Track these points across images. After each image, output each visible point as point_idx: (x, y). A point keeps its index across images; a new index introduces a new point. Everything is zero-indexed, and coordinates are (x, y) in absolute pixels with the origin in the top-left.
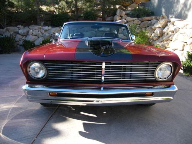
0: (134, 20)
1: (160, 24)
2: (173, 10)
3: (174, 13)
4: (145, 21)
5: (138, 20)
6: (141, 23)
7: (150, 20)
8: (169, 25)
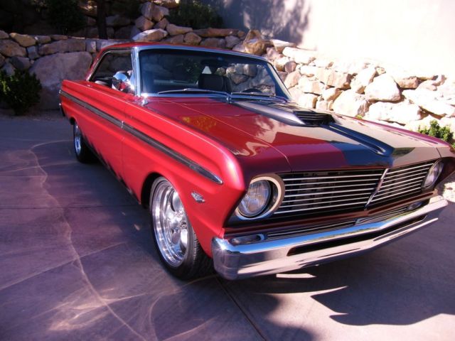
0: (186, 33)
1: (249, 48)
2: (269, 21)
3: (273, 28)
4: (211, 37)
5: (196, 33)
6: (202, 40)
7: (224, 37)
8: (272, 53)
